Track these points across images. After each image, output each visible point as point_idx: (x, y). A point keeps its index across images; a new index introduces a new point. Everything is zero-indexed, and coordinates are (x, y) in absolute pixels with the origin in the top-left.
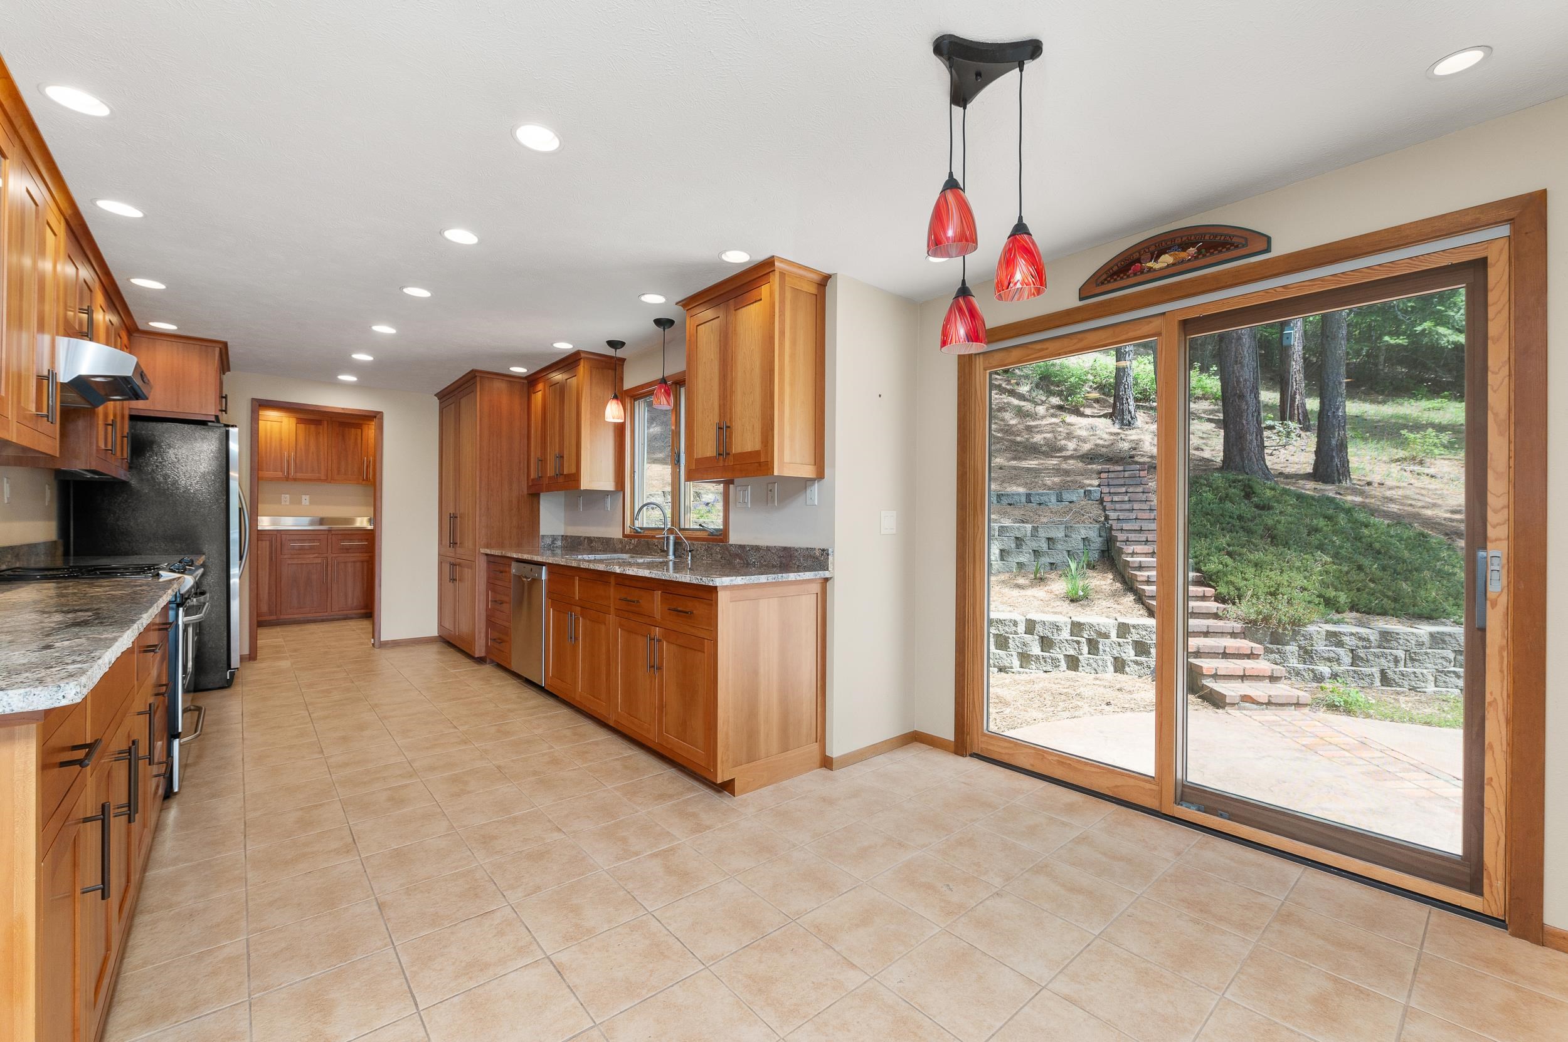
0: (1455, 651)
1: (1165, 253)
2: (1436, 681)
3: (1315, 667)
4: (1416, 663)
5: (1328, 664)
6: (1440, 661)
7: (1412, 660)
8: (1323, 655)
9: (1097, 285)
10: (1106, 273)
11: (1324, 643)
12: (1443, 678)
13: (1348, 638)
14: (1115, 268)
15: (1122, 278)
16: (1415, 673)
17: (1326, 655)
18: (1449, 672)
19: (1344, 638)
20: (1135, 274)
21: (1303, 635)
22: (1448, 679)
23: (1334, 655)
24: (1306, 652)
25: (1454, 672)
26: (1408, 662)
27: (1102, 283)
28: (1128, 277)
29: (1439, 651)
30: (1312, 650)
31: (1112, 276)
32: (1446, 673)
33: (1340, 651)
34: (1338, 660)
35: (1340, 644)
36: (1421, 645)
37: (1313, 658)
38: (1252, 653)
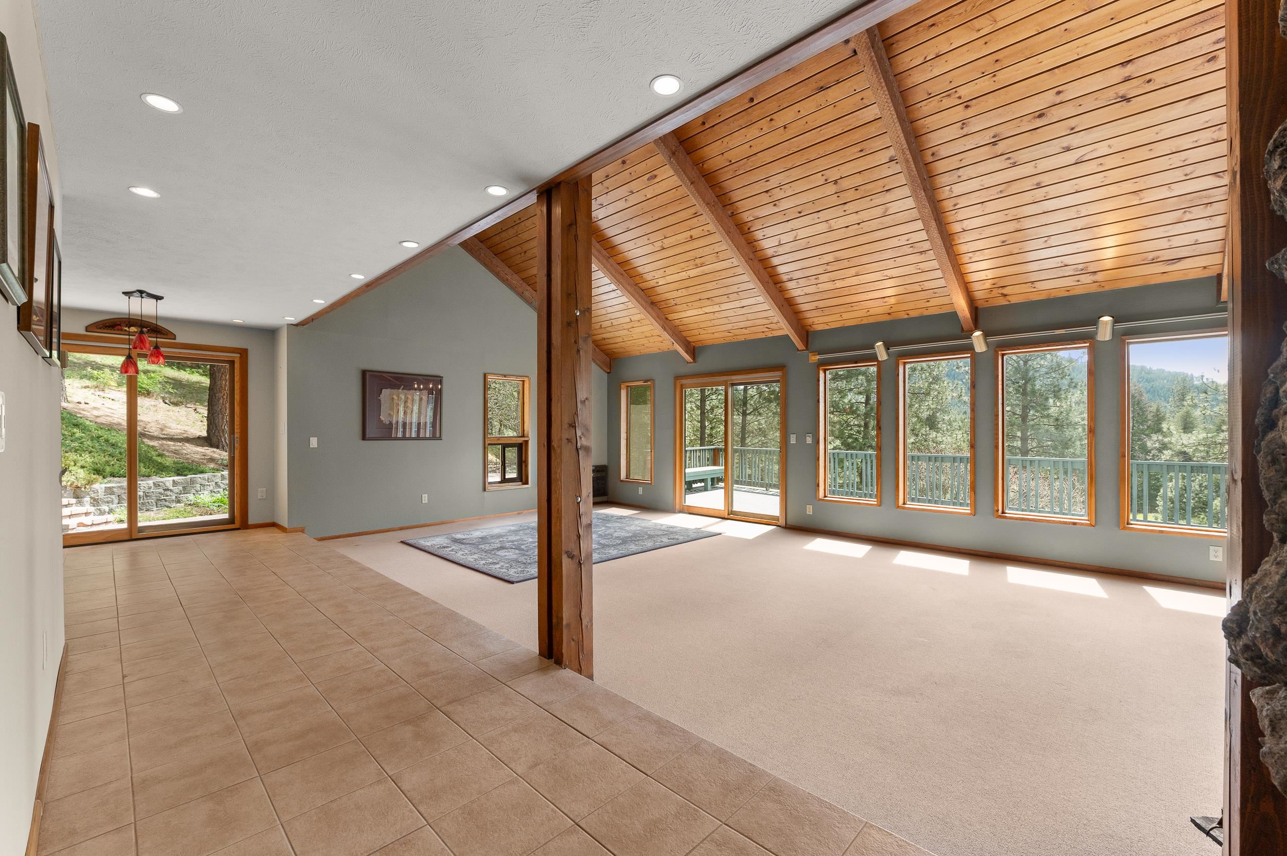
0: (164, 489)
1: (133, 326)
2: (157, 505)
3: (101, 507)
4: (148, 498)
5: (107, 504)
6: (158, 495)
7: (147, 496)
8: (105, 500)
9: (97, 328)
10: (102, 325)
11: (104, 494)
12: (160, 503)
13: (116, 489)
14: (107, 324)
15: (111, 330)
16: (148, 502)
17: (106, 500)
18: (162, 499)
19: (114, 490)
20: (118, 330)
21: (93, 491)
22: (161, 503)
23: (110, 499)
24: (95, 500)
25: (164, 499)
26: (145, 497)
27: (100, 328)
28: (115, 330)
29: (158, 490)
30: (98, 499)
31: (106, 327)
32: (161, 500)
33: (113, 497)
34: (112, 502)
35: (113, 493)
36: (150, 488)
37: (98, 502)
38: (69, 504)
